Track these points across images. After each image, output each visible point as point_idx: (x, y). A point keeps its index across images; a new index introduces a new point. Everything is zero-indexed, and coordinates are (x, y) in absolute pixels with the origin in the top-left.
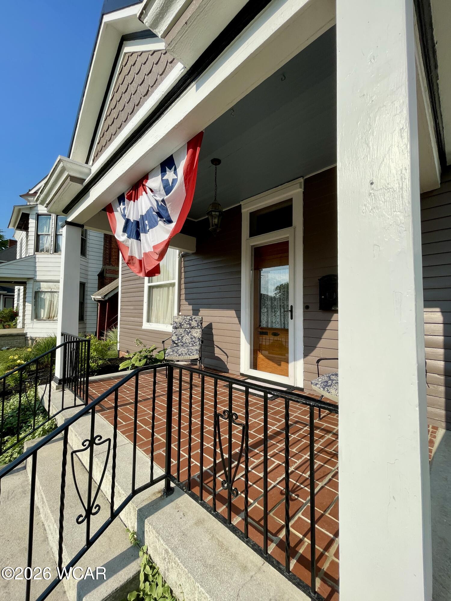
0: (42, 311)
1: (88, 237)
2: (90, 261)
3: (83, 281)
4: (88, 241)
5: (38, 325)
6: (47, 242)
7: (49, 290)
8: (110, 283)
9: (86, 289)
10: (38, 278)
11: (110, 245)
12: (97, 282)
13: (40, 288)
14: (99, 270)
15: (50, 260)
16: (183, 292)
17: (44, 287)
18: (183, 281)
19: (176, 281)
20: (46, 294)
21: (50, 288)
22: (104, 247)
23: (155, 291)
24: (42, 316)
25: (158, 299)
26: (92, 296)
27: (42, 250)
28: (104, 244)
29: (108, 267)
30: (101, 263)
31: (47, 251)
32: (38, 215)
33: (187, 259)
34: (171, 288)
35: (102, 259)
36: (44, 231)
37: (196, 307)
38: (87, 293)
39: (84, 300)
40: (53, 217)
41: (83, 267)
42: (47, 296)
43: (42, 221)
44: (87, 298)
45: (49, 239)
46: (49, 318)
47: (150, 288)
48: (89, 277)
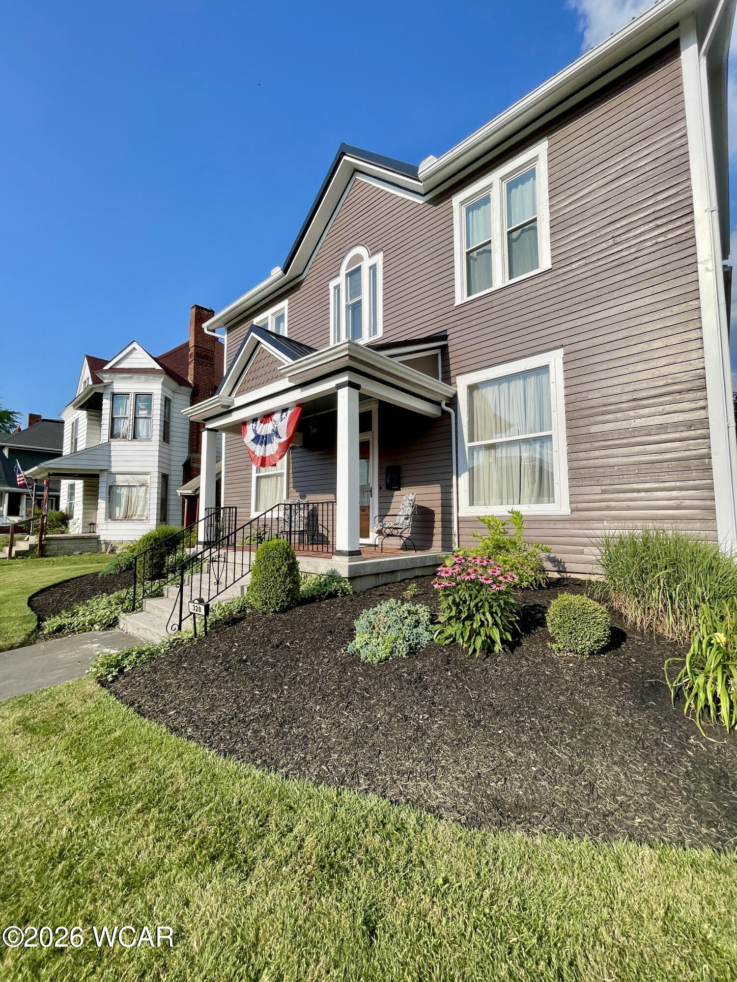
0: (118, 509)
1: (172, 419)
2: (173, 448)
3: (166, 472)
4: (172, 424)
5: (113, 526)
6: (124, 427)
7: (127, 484)
9: (169, 482)
10: (113, 470)
12: (182, 474)
13: (115, 482)
14: (184, 460)
15: (127, 448)
16: (291, 480)
17: (120, 480)
18: (291, 471)
19: (285, 471)
20: (123, 488)
21: (128, 481)
22: (190, 430)
23: (263, 481)
24: (117, 516)
25: (267, 488)
26: (178, 491)
27: (118, 437)
28: (190, 427)
29: (195, 455)
30: (187, 450)
31: (123, 437)
32: (114, 395)
33: (294, 451)
34: (279, 478)
35: (187, 445)
36: (120, 413)
37: (303, 494)
38: (171, 487)
39: (166, 495)
40: (132, 397)
41: (165, 456)
42: (124, 492)
43: (118, 401)
44: (171, 492)
45: (127, 422)
46: (126, 518)
47: (258, 478)
48: (172, 468)
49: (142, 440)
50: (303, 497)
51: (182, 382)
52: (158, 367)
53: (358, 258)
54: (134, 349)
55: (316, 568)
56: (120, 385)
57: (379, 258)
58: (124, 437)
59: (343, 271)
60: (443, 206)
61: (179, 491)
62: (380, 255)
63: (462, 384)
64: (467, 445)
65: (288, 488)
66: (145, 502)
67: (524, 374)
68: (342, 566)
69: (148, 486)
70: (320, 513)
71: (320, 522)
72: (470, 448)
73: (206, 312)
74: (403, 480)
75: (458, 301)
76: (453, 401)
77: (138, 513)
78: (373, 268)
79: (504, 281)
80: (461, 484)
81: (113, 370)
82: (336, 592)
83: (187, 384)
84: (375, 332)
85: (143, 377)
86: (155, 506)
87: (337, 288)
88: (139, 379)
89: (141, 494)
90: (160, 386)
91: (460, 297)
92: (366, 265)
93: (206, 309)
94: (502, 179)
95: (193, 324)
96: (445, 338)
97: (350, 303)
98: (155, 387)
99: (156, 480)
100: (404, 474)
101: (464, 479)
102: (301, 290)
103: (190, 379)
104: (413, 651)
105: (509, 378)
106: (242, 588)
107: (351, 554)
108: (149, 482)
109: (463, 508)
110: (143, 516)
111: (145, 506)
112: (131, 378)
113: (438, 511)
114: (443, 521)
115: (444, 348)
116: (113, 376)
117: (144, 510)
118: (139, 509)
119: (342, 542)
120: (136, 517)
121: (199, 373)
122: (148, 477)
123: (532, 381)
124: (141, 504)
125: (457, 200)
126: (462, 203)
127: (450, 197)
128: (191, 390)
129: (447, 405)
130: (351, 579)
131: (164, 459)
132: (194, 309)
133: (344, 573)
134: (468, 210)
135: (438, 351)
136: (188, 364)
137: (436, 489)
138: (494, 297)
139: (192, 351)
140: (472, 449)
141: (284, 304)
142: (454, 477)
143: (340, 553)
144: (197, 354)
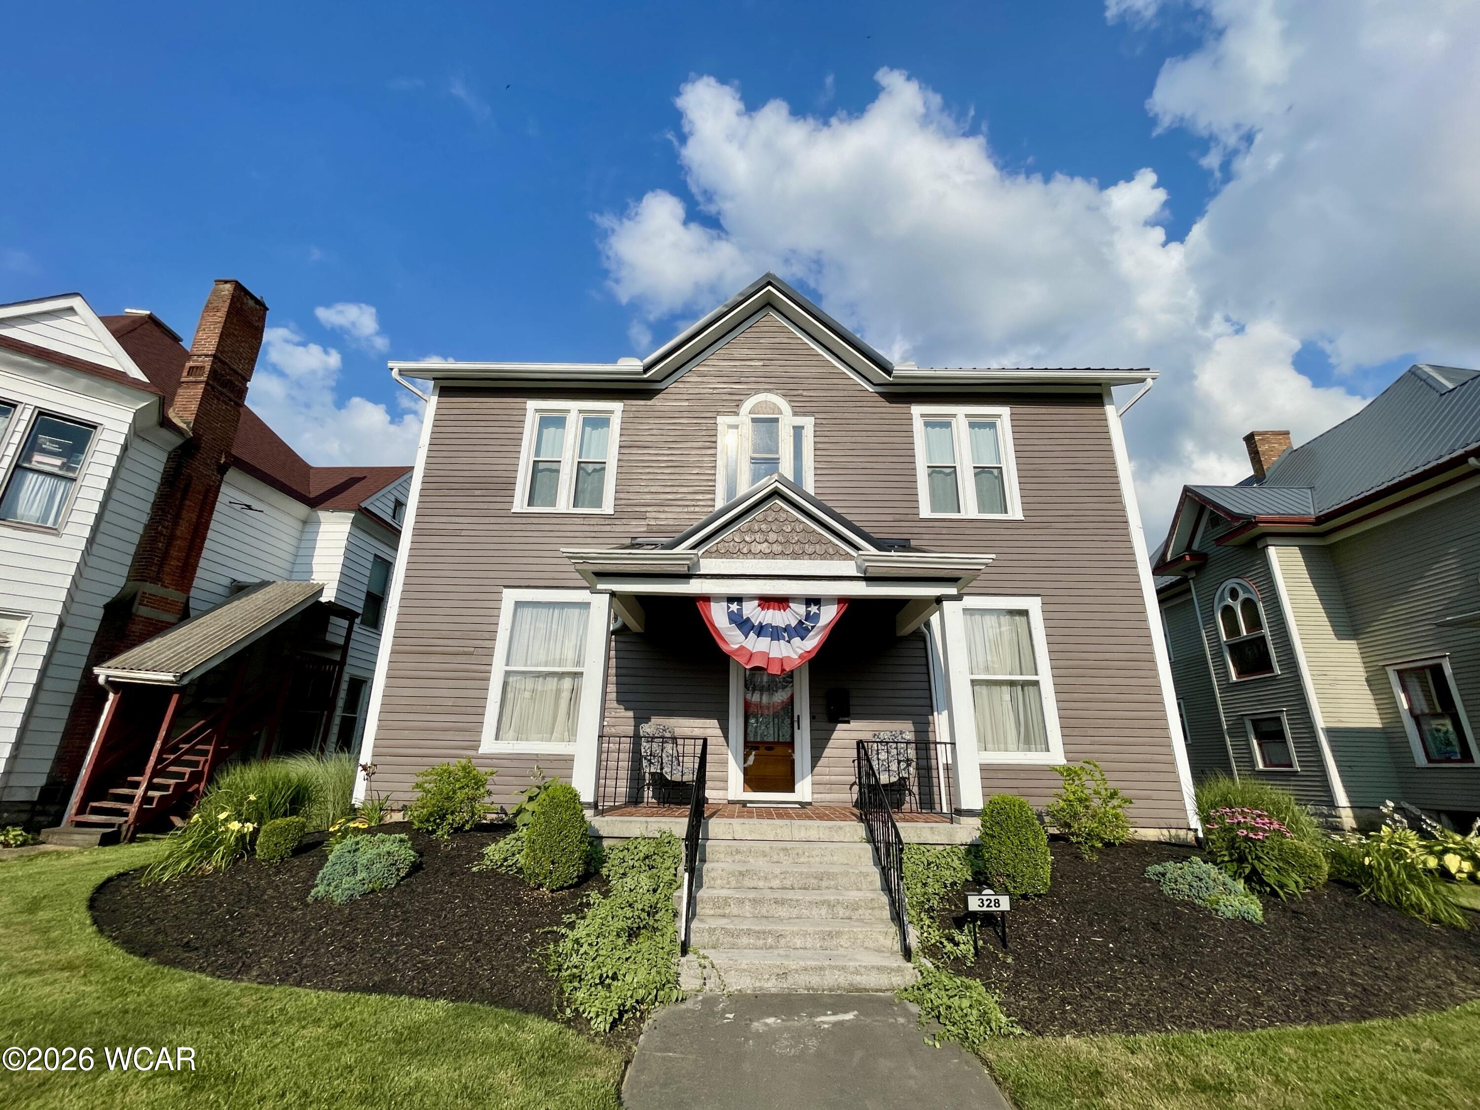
12: (95, 626)
14: (113, 592)
22: (147, 527)
29: (150, 588)
30: (125, 571)
35: (129, 560)
40: (25, 416)
41: (77, 577)
48: (75, 609)
49: (25, 528)
52: (137, 375)
53: (768, 407)
54: (70, 309)
57: (808, 423)
59: (747, 412)
62: (810, 419)
73: (251, 303)
74: (854, 710)
75: (923, 515)
78: (798, 431)
79: (974, 514)
83: (173, 428)
85: (81, 381)
87: (734, 428)
88: (66, 381)
90: (126, 417)
91: (925, 510)
92: (787, 421)
93: (253, 297)
94: (967, 416)
95: (222, 315)
97: (754, 455)
98: (115, 417)
99: (48, 635)
100: (853, 701)
102: (653, 402)
103: (182, 420)
112: (39, 372)
114: (919, 768)
121: (204, 414)
126: (922, 416)
127: (908, 402)
128: (177, 443)
131: (73, 586)
134: (926, 424)
137: (908, 725)
138: (965, 525)
139: (203, 362)
141: (611, 407)
142: (936, 713)
144: (213, 373)
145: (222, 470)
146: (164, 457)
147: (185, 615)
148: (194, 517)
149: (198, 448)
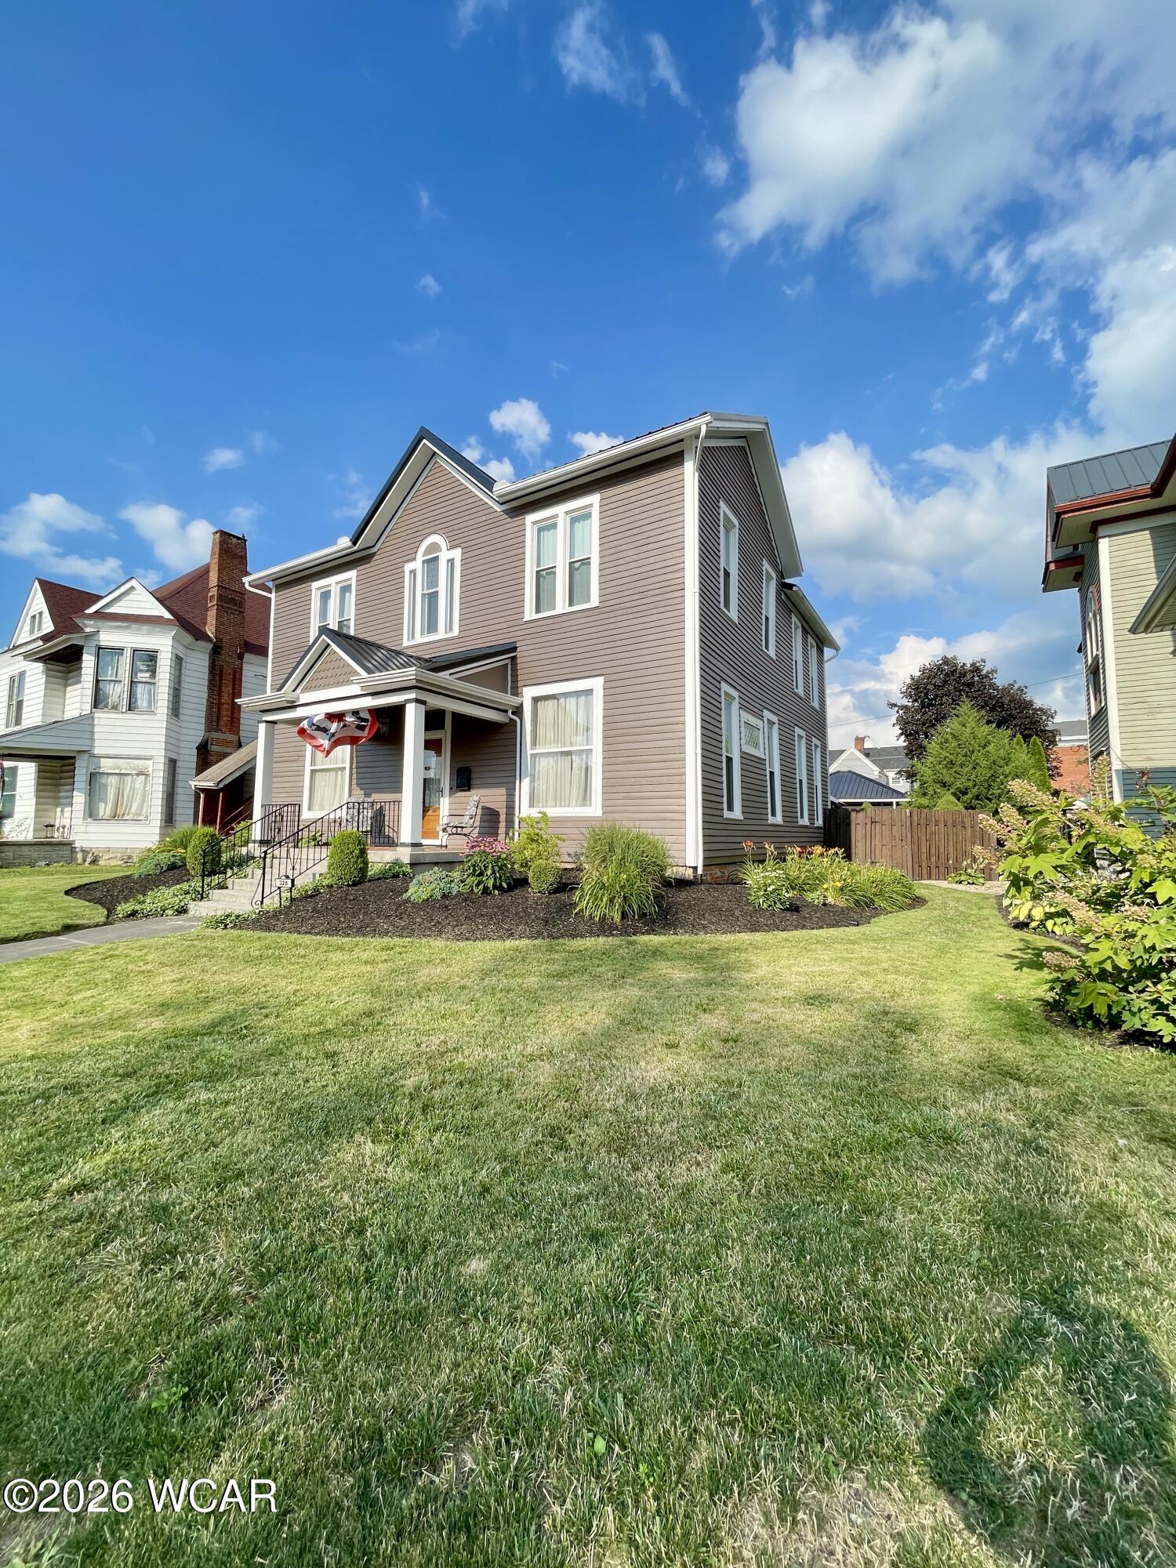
0: (102, 805)
1: (183, 686)
2: (185, 725)
3: (174, 756)
4: (183, 691)
5: (96, 828)
6: (117, 692)
7: (117, 771)
8: (217, 762)
9: (178, 770)
10: (97, 751)
11: (220, 699)
12: (195, 759)
13: (100, 768)
14: (199, 740)
15: (118, 723)
16: (354, 776)
17: (106, 765)
18: (354, 766)
19: (347, 768)
20: (110, 777)
21: (118, 768)
22: (208, 700)
23: (319, 775)
24: (101, 814)
25: (323, 783)
26: (190, 782)
27: (106, 706)
28: (209, 697)
29: (214, 735)
30: (203, 727)
32: (99, 648)
34: (340, 772)
35: (203, 720)
36: (109, 674)
37: (368, 791)
38: (179, 777)
39: (173, 788)
40: (128, 653)
41: (173, 735)
42: (112, 781)
43: (105, 657)
44: (179, 784)
45: (118, 688)
46: (114, 816)
47: (313, 771)
48: (182, 751)
49: (142, 713)
50: (367, 795)
51: (199, 635)
52: (168, 615)
53: (435, 547)
54: (132, 588)
55: (382, 857)
56: (109, 637)
57: (457, 554)
58: (115, 708)
59: (420, 557)
60: (517, 521)
61: (193, 783)
62: (459, 550)
63: (528, 694)
64: (530, 752)
65: (350, 784)
66: (144, 796)
67: (577, 694)
68: (404, 855)
69: (147, 775)
70: (387, 813)
71: (387, 823)
72: (532, 755)
73: (234, 540)
74: (473, 782)
75: (527, 618)
76: (518, 711)
77: (133, 810)
78: (451, 561)
79: (564, 608)
80: (524, 787)
81: (99, 615)
82: (398, 873)
83: (205, 638)
84: (451, 629)
85: (145, 628)
86: (159, 802)
87: (413, 572)
88: (139, 630)
89: (137, 786)
90: (170, 642)
91: (529, 613)
92: (444, 555)
93: (234, 536)
94: (567, 513)
95: (217, 556)
96: (514, 649)
97: (426, 592)
98: (163, 643)
99: (162, 767)
100: (473, 776)
101: (525, 784)
102: (372, 564)
103: (210, 631)
104: (445, 896)
105: (566, 695)
106: (314, 875)
107: (414, 845)
108: (150, 770)
109: (525, 810)
110: (140, 815)
111: (143, 801)
112: (127, 628)
113: (503, 812)
114: (507, 821)
115: (514, 659)
116: (100, 623)
117: (141, 807)
118: (135, 806)
119: (406, 835)
120: (130, 817)
121: (222, 624)
122: (150, 763)
123: (582, 699)
124: (138, 798)
125: (530, 518)
126: (534, 523)
127: (523, 514)
128: (211, 646)
129: (513, 713)
130: (412, 865)
131: (173, 739)
132: (218, 535)
133: (406, 860)
134: (540, 530)
135: (509, 661)
136: (207, 609)
137: (503, 791)
138: (556, 620)
139: (214, 592)
140: (534, 756)
141: (351, 575)
142: (518, 782)
143: (404, 845)
144: (220, 596)
145: (241, 657)
146: (207, 657)
147: (240, 746)
148: (230, 689)
149: (221, 648)
